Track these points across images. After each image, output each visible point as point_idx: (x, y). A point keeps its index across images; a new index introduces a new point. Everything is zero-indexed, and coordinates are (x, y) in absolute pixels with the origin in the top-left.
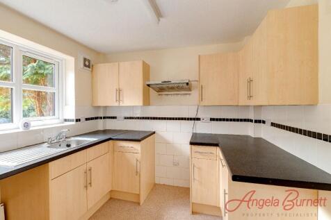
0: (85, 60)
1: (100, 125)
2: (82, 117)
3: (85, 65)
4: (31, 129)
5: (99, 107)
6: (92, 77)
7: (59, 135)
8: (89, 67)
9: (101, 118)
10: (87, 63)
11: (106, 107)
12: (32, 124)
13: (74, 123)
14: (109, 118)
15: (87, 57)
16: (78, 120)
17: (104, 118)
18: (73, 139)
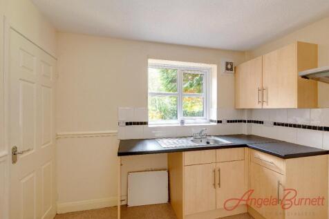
0: (227, 63)
1: (244, 129)
2: (224, 119)
3: (227, 69)
4: (185, 125)
5: (243, 109)
6: (235, 80)
7: (201, 132)
8: (231, 69)
9: (245, 121)
10: (229, 67)
11: (251, 110)
12: (186, 121)
13: (216, 124)
14: (255, 122)
15: (229, 61)
16: (219, 122)
17: (249, 122)
18: (213, 138)
